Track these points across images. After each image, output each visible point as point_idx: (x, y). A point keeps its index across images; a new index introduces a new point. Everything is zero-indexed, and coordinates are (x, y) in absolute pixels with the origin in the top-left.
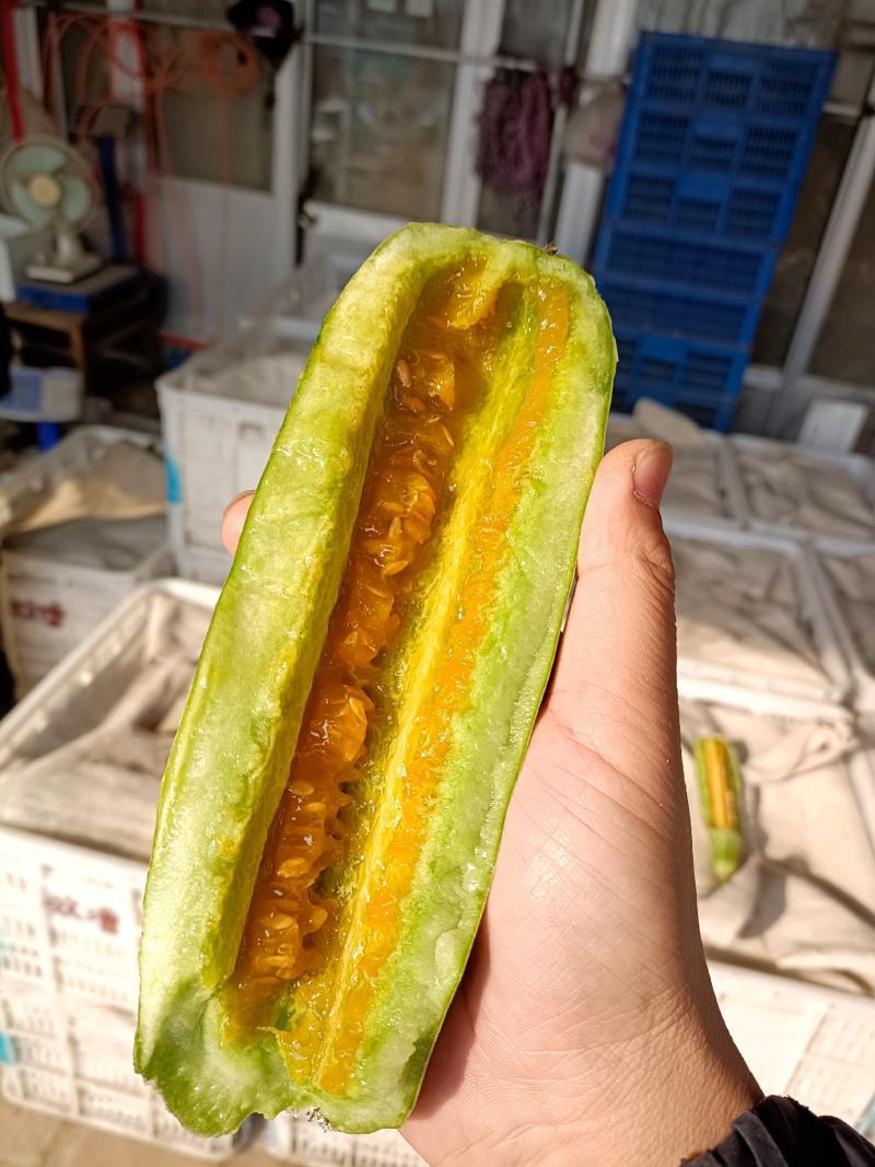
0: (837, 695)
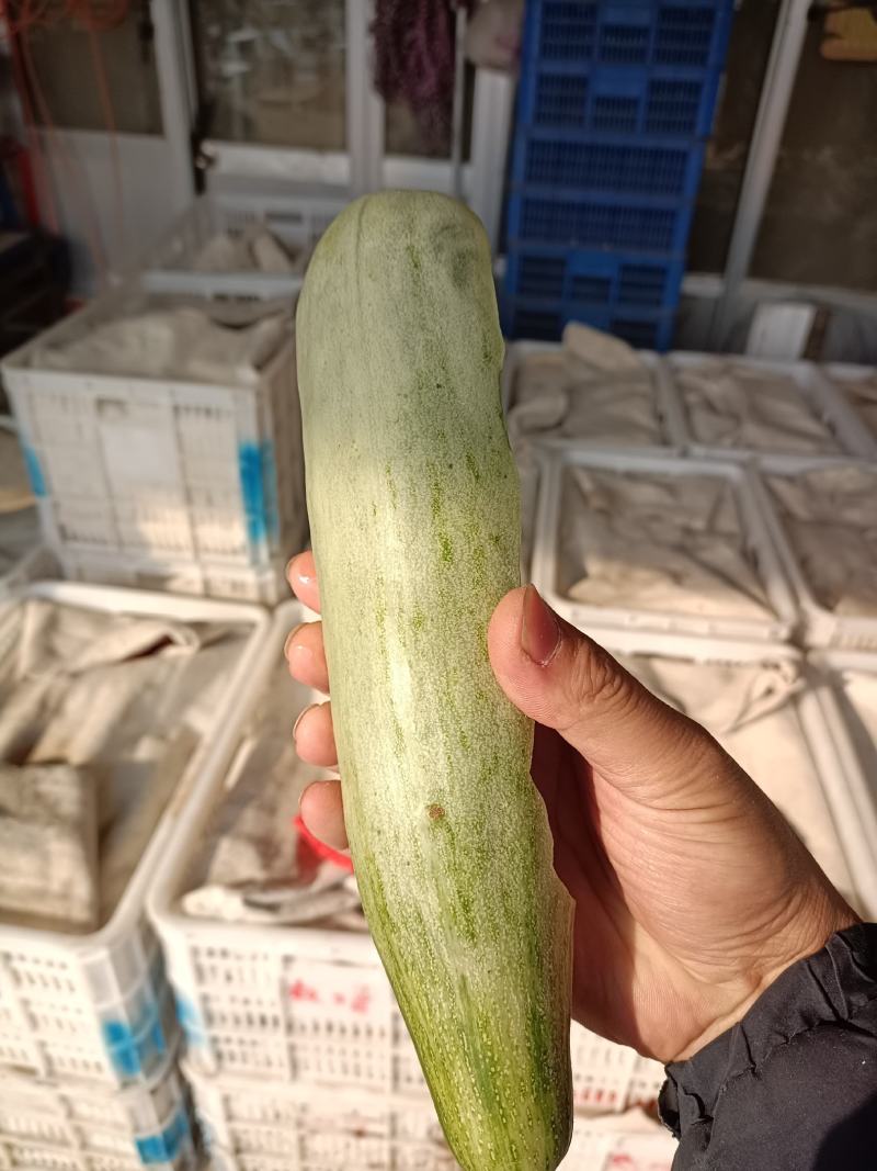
0: (784, 633)
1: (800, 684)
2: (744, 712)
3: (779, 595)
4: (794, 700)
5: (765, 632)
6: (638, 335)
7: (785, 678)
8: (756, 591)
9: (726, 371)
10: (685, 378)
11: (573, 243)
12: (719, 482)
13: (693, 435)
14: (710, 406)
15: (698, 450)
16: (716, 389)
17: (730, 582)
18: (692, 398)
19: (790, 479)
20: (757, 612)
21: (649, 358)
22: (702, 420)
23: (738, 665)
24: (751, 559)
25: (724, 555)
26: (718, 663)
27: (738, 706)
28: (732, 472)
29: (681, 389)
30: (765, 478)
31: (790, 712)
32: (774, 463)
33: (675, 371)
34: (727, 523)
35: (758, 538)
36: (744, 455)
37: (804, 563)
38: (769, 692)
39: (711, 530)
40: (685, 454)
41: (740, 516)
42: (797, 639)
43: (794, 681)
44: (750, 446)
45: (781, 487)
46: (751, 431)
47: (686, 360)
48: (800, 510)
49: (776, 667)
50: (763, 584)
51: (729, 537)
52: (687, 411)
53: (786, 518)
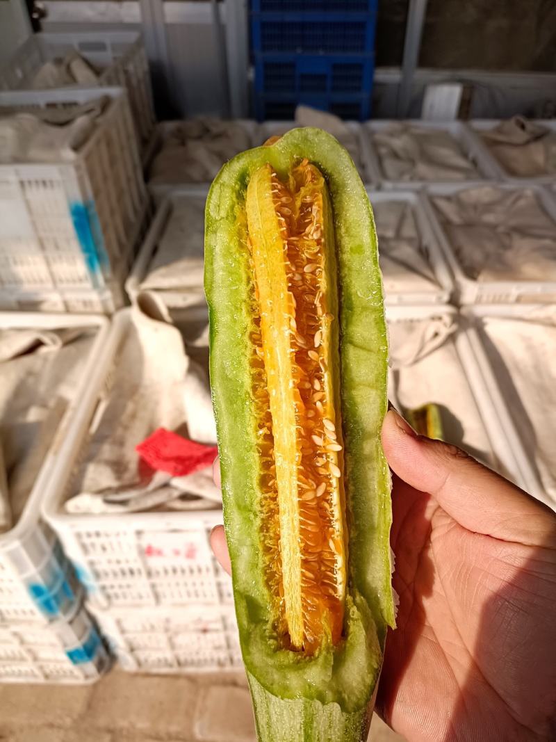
0: (446, 297)
1: (455, 327)
2: (421, 350)
3: (443, 276)
4: (452, 338)
5: (433, 298)
6: (346, 112)
7: (445, 325)
8: (428, 273)
9: (405, 130)
10: (378, 137)
11: (299, 51)
12: (403, 205)
13: (384, 175)
14: (395, 155)
15: (388, 185)
16: (399, 143)
17: (410, 268)
18: (383, 151)
19: (448, 198)
20: (427, 286)
21: (353, 126)
22: (390, 165)
23: (419, 321)
24: (424, 253)
25: (406, 252)
26: (405, 321)
27: (416, 347)
28: (411, 197)
29: (375, 145)
30: (432, 200)
31: (450, 346)
32: (437, 189)
33: (371, 134)
34: (408, 231)
35: (428, 239)
36: (417, 185)
37: (458, 253)
38: (436, 335)
39: (398, 236)
40: (379, 188)
41: (417, 227)
42: (454, 301)
43: (450, 326)
44: (422, 179)
45: (443, 204)
46: (422, 169)
47: (378, 125)
48: (455, 218)
49: (440, 318)
50: (432, 268)
51: (410, 241)
52: (380, 160)
53: (446, 225)
